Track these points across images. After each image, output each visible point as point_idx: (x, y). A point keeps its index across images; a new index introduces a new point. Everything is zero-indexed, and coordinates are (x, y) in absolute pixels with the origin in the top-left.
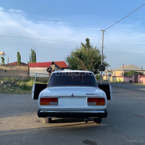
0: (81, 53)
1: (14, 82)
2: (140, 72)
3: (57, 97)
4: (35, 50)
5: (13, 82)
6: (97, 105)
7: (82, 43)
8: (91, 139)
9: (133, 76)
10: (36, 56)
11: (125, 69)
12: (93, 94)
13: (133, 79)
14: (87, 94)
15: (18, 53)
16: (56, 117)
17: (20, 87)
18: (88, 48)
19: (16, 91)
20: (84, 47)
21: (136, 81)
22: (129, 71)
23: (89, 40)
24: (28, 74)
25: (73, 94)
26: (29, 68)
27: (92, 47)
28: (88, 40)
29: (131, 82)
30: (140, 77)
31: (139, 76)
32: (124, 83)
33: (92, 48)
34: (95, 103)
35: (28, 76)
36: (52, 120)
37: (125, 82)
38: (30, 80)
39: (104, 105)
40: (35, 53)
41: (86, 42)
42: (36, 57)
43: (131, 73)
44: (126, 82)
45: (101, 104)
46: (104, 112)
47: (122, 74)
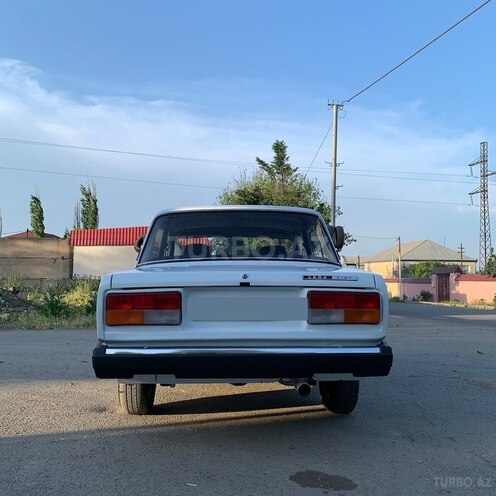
0: (256, 190)
1: (16, 292)
2: (456, 263)
3: (180, 290)
4: (95, 189)
5: (11, 289)
6: (349, 321)
7: (258, 160)
8: (327, 469)
9: (434, 277)
10: (97, 209)
11: (404, 254)
12: (329, 278)
13: (432, 288)
14: (306, 277)
15: (36, 200)
16: (173, 376)
17: (38, 308)
18: (280, 176)
19: (22, 318)
20: (270, 171)
21: (444, 296)
22: (417, 263)
23: (285, 148)
24: (68, 268)
25: (245, 277)
26: (72, 249)
27: (295, 171)
28: (279, 148)
29: (426, 296)
30: (456, 280)
31: (453, 276)
32: (402, 302)
33: (296, 176)
34: (338, 315)
35: (68, 276)
36: (155, 403)
37: (405, 297)
38: (73, 288)
39: (375, 322)
40: (95, 201)
41: (275, 154)
42: (97, 214)
43: (423, 269)
44: (410, 297)
45: (366, 319)
46: (377, 350)
47: (395, 273)
